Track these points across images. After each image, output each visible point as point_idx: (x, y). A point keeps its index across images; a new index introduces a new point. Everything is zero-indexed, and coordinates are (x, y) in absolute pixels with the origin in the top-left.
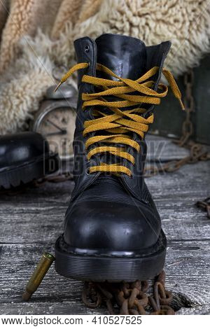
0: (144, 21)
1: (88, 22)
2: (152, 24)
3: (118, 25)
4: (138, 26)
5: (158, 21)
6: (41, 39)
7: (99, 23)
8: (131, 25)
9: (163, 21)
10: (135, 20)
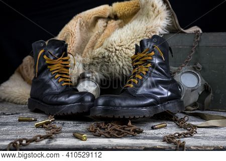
0: (121, 48)
1: (98, 50)
2: (124, 49)
3: (111, 50)
4: (118, 50)
5: (126, 48)
6: (78, 57)
7: (103, 49)
8: (116, 50)
9: (128, 48)
10: (118, 48)
